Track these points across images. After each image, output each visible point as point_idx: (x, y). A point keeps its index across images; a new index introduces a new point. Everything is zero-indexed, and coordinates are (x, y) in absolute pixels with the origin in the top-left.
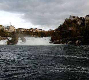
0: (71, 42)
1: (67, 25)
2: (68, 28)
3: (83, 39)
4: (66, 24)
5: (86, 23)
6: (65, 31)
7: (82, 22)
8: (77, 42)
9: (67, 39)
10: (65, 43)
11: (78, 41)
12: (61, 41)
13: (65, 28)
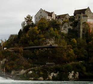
0: (55, 75)
1: (40, 33)
2: (43, 41)
3: (84, 68)
4: (38, 32)
5: (81, 30)
6: (38, 49)
7: (71, 27)
8: (71, 75)
9: (47, 69)
10: (41, 78)
11: (73, 72)
12: (31, 72)
13: (36, 41)
